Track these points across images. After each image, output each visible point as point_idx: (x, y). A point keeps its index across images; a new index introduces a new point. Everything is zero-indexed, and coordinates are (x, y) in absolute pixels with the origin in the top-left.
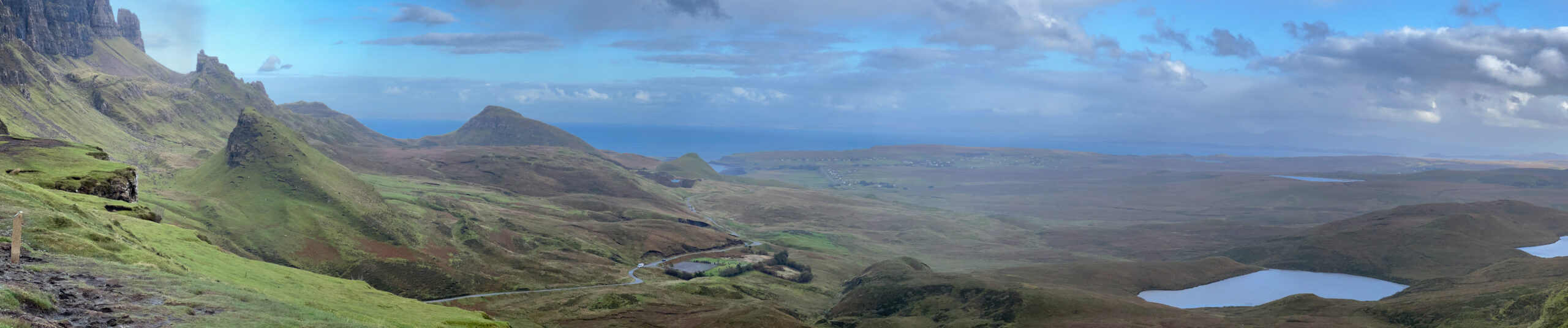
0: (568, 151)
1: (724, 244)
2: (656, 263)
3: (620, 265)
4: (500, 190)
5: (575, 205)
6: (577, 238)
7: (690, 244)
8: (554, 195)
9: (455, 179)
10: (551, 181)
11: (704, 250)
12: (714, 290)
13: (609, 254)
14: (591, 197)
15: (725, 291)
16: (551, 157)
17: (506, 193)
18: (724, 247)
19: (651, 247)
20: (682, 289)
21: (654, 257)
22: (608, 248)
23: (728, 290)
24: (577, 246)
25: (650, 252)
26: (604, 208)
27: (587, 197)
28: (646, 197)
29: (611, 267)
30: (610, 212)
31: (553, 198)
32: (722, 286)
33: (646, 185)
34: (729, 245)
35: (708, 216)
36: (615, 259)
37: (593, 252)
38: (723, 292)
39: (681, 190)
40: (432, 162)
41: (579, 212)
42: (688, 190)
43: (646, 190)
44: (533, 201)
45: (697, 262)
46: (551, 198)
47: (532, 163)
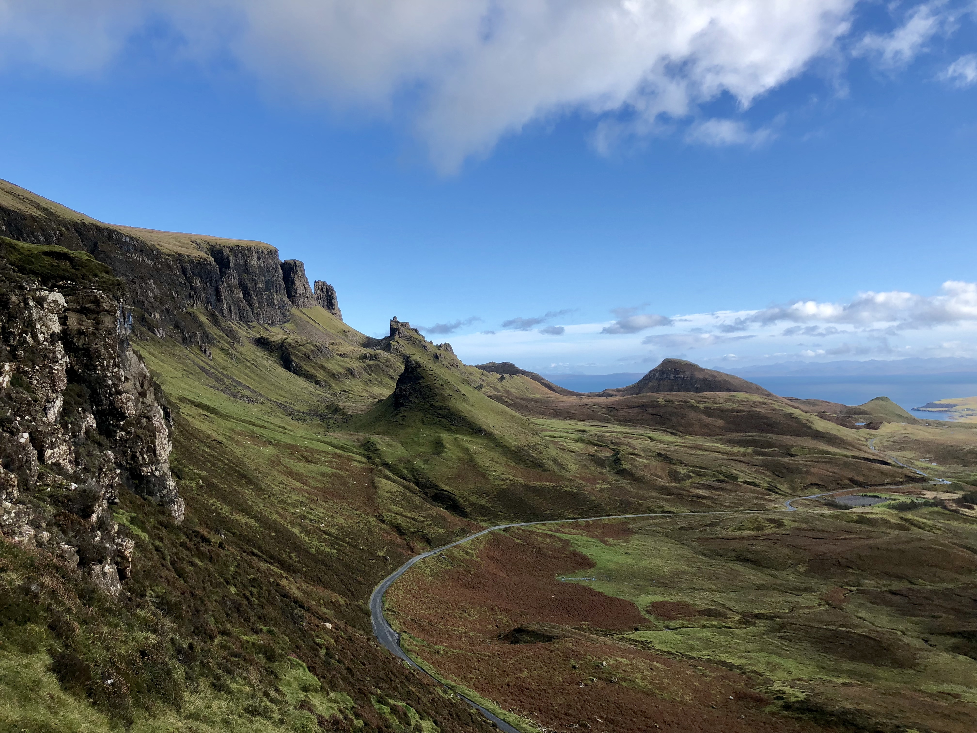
0: (741, 396)
1: (901, 480)
2: (816, 494)
3: (777, 496)
4: (666, 431)
5: (741, 443)
6: (734, 471)
7: (860, 479)
8: (721, 435)
9: (623, 421)
10: (720, 423)
11: (876, 485)
12: (876, 520)
13: (767, 485)
14: (759, 436)
15: (889, 522)
16: (722, 401)
17: (671, 433)
18: (901, 483)
19: (814, 481)
20: (836, 517)
21: (817, 490)
22: (764, 480)
23: (892, 520)
24: (734, 478)
25: (811, 484)
26: (770, 445)
27: (753, 436)
28: (818, 436)
29: (767, 497)
30: (777, 449)
31: (720, 437)
32: (885, 516)
33: (821, 425)
34: (907, 482)
35: (892, 456)
36: (772, 489)
37: (749, 483)
38: (885, 522)
39: (864, 432)
40: (604, 408)
41: (742, 449)
42: (872, 431)
43: (819, 429)
44: (698, 440)
45: (865, 496)
46: (717, 437)
47: (702, 406)
